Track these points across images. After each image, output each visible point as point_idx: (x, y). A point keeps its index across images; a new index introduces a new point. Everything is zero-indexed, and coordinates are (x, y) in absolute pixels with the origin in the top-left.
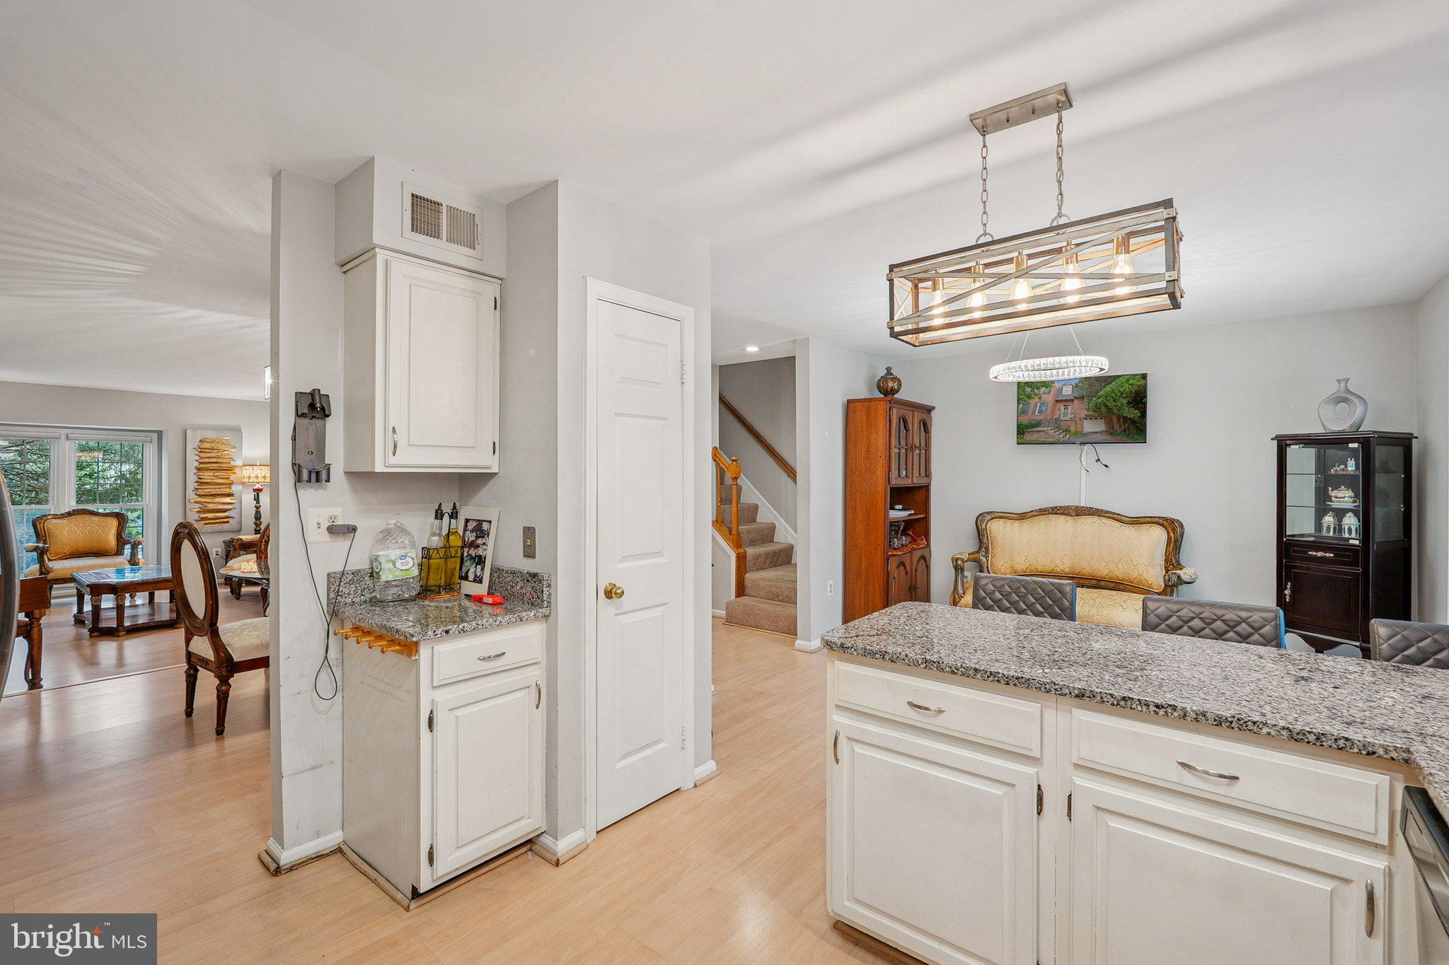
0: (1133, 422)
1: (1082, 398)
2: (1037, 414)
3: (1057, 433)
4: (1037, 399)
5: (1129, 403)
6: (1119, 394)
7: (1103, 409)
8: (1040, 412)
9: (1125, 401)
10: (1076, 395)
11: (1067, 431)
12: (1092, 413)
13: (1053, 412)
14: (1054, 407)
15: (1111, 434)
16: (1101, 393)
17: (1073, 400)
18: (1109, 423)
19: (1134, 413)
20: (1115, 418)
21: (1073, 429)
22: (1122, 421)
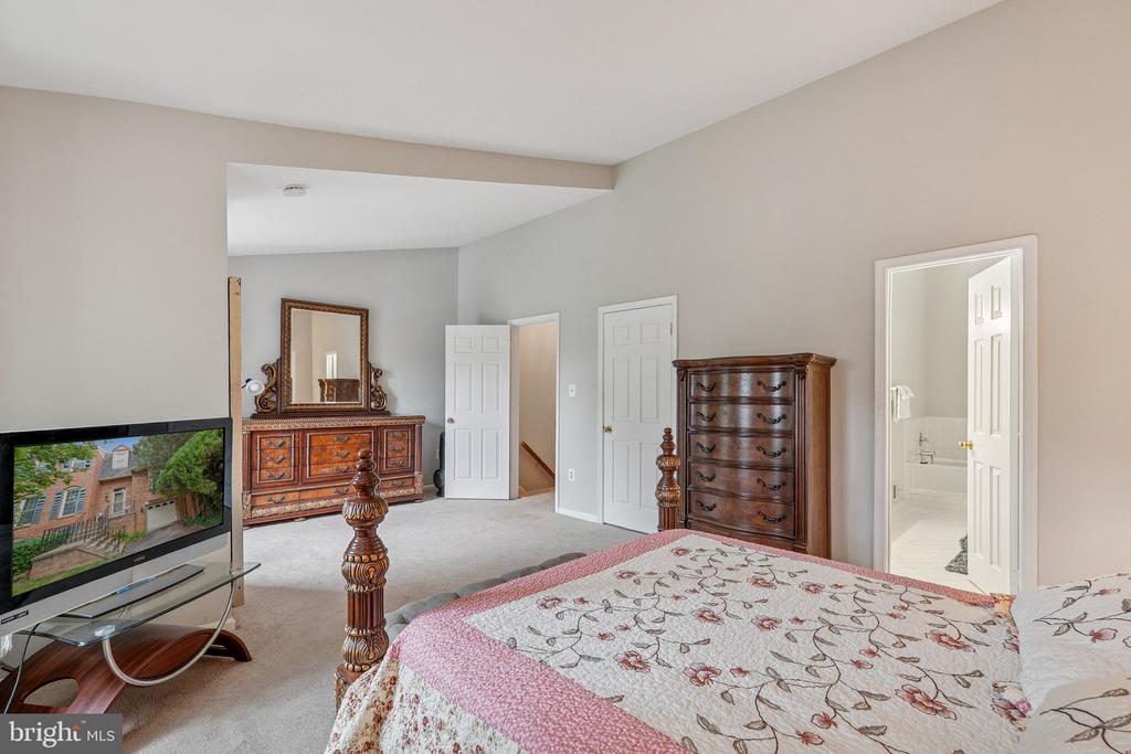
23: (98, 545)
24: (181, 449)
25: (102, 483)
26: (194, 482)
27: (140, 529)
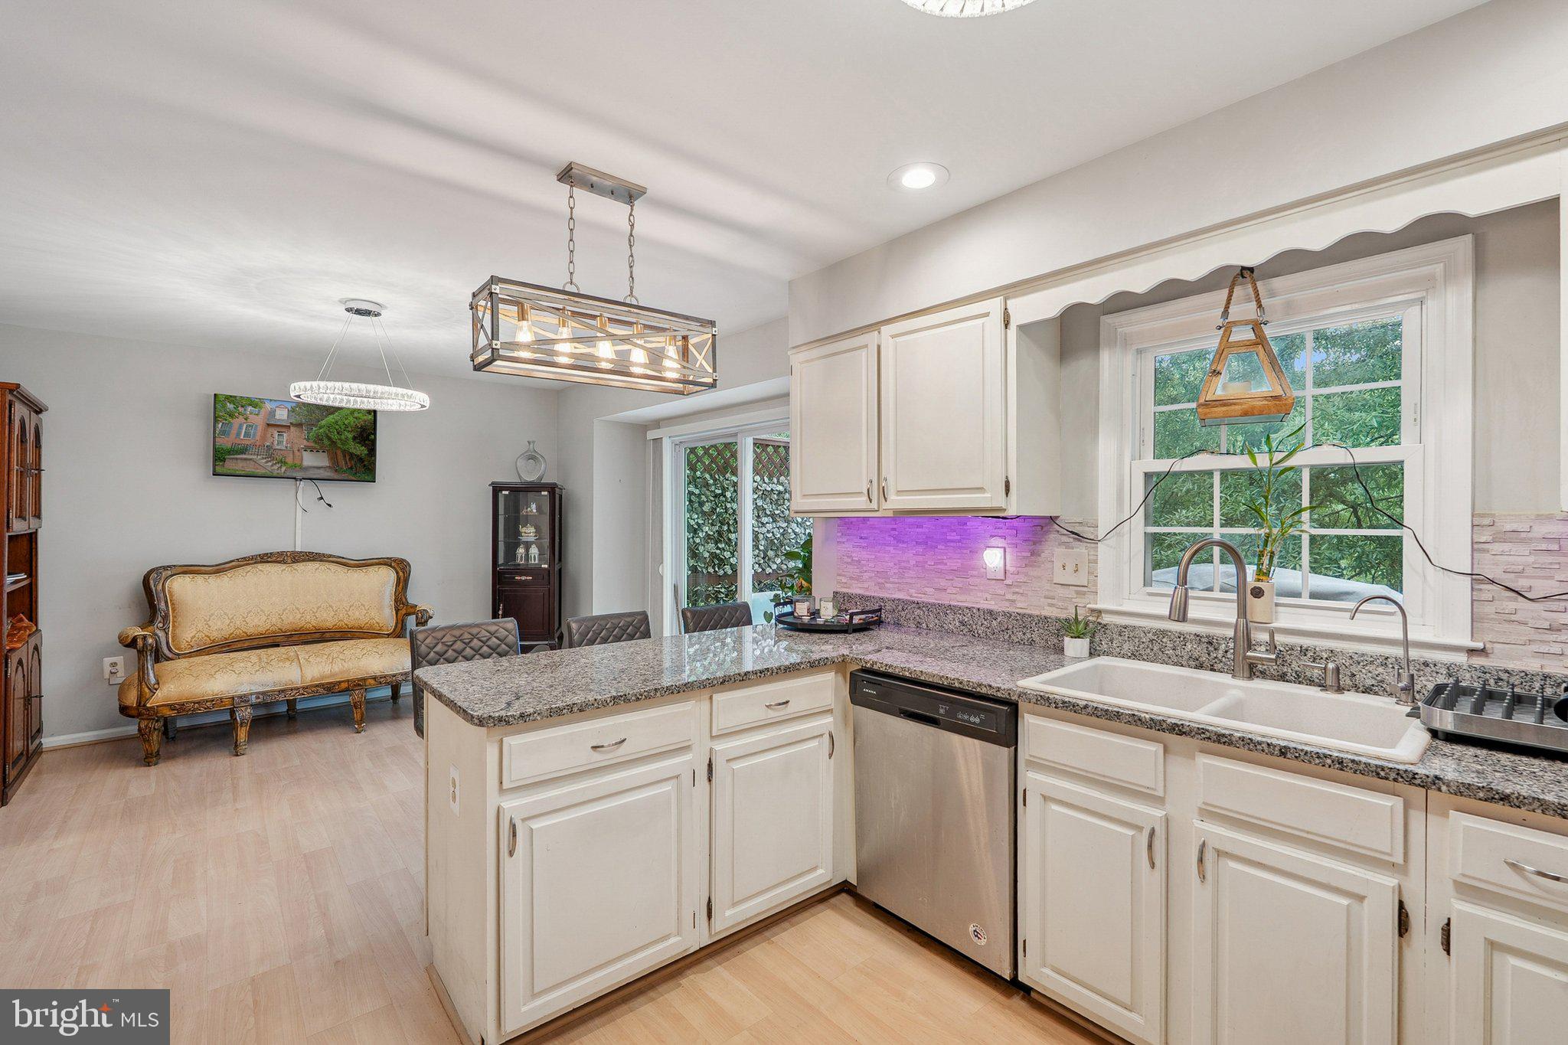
0: (361, 460)
1: (299, 425)
2: (242, 437)
3: (270, 464)
4: (241, 419)
5: (354, 438)
6: (343, 427)
7: (326, 442)
8: (247, 434)
9: (350, 436)
10: (293, 421)
11: (283, 462)
12: (313, 445)
13: (264, 438)
14: (265, 431)
15: (336, 471)
16: (323, 423)
17: (289, 427)
18: (333, 458)
19: (360, 450)
20: (339, 453)
21: (289, 460)
22: (348, 458)
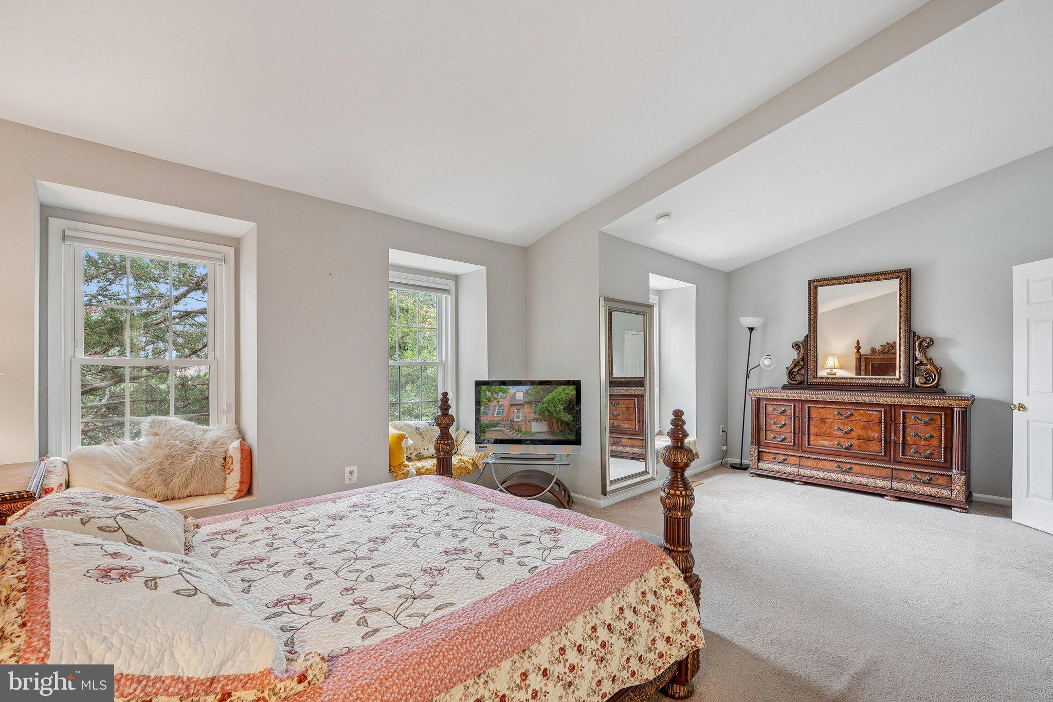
23: (509, 432)
24: (550, 394)
25: (512, 405)
26: (558, 412)
27: (528, 430)
